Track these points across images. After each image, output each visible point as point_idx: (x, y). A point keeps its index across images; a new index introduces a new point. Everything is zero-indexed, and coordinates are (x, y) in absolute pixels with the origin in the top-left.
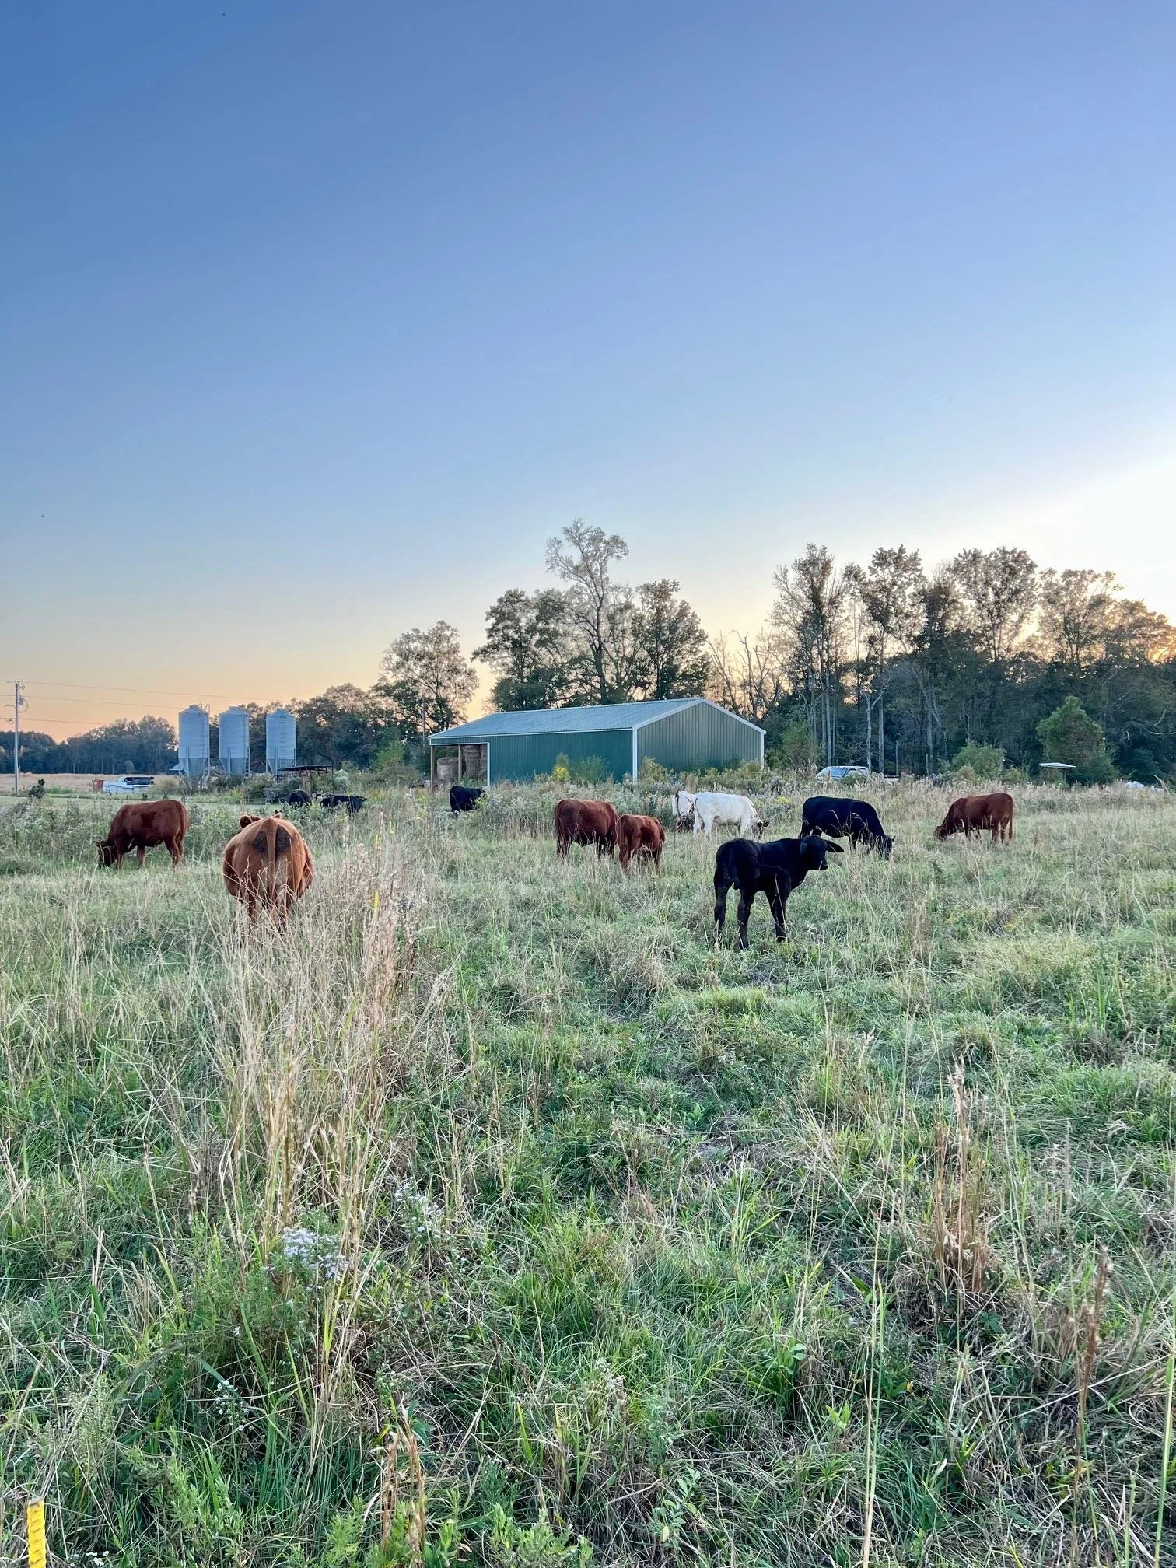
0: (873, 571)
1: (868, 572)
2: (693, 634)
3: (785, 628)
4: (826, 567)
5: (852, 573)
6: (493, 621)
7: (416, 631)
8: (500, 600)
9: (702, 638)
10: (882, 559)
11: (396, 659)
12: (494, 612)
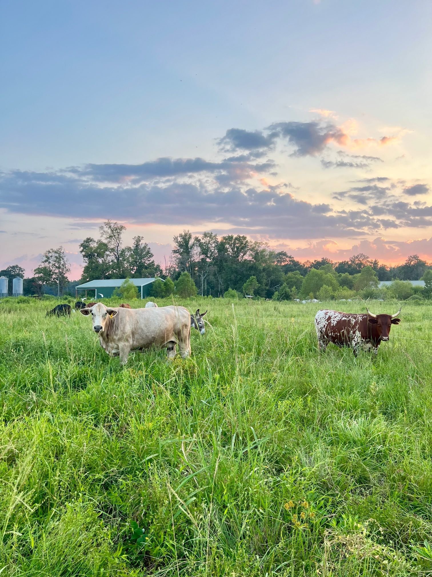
0: (203, 239)
1: (201, 239)
2: (149, 254)
3: (177, 254)
4: (190, 237)
5: (197, 240)
6: (82, 248)
7: (52, 249)
8: (84, 241)
9: (152, 256)
10: (206, 235)
11: (45, 259)
12: (82, 245)
